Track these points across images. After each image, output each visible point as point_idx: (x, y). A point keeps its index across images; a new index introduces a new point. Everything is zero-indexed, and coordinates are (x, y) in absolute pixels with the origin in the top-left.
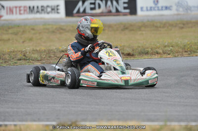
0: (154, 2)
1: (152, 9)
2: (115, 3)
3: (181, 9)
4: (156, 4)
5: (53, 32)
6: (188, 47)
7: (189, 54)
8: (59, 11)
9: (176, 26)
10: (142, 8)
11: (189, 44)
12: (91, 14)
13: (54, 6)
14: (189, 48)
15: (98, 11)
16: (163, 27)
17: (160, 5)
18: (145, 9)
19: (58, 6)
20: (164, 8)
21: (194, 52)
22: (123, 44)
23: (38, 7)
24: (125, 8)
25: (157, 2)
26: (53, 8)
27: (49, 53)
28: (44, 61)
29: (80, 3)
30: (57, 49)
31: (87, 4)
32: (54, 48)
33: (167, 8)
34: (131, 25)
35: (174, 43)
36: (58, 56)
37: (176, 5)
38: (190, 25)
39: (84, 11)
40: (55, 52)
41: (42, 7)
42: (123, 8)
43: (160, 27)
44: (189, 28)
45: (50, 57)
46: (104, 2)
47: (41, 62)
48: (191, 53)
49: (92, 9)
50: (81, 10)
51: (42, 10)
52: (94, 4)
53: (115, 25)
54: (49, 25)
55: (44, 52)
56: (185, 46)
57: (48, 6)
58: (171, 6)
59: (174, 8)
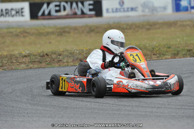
0: (120, 3)
1: (118, 10)
2: (80, 5)
3: (147, 10)
4: (122, 6)
5: (17, 35)
6: (157, 49)
7: (158, 57)
8: (23, 14)
9: (142, 28)
10: (107, 10)
11: (158, 46)
12: (56, 16)
13: (19, 9)
14: (157, 51)
15: (63, 13)
16: (130, 29)
17: (126, 6)
18: (110, 10)
19: (22, 9)
20: (129, 10)
21: (164, 55)
22: (89, 48)
23: (2, 10)
24: (90, 10)
25: (123, 3)
26: (17, 10)
27: (11, 59)
28: (5, 67)
29: (45, 6)
30: (20, 54)
31: (52, 6)
32: (17, 53)
33: (132, 9)
34: (97, 27)
35: (141, 46)
36: (20, 61)
37: (141, 5)
38: (157, 26)
39: (49, 13)
40: (17, 57)
41: (6, 10)
42: (88, 10)
43: (127, 29)
44: (156, 29)
45: (12, 62)
46: (69, 4)
47: (2, 68)
48: (160, 56)
49: (57, 11)
50: (46, 13)
51: (6, 13)
52: (59, 6)
53: (81, 27)
54: (13, 28)
55: (6, 57)
56: (153, 48)
57: (12, 9)
58: (136, 8)
59: (140, 9)
